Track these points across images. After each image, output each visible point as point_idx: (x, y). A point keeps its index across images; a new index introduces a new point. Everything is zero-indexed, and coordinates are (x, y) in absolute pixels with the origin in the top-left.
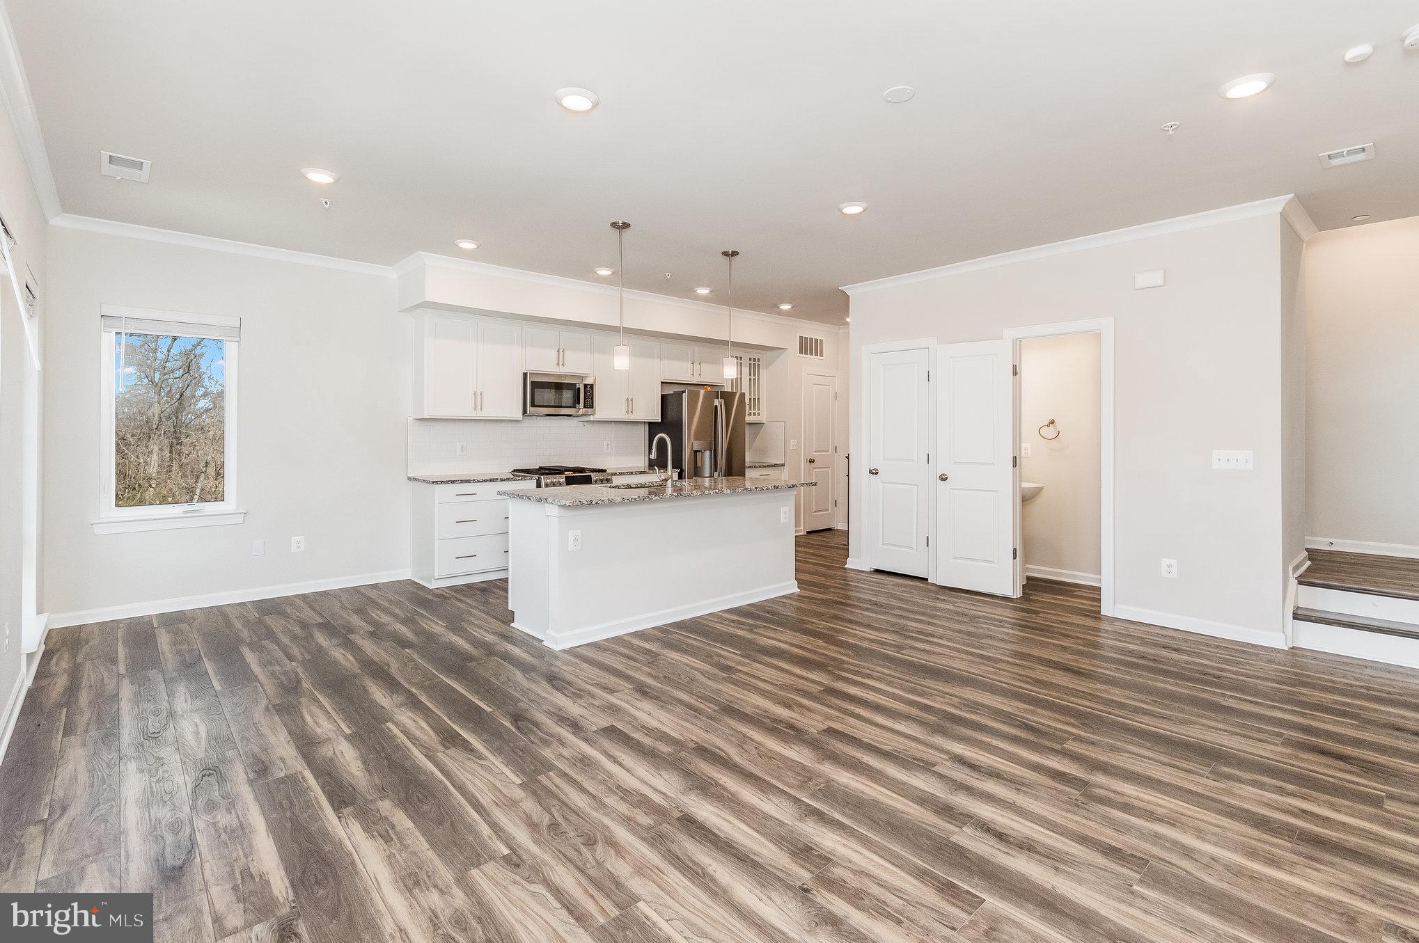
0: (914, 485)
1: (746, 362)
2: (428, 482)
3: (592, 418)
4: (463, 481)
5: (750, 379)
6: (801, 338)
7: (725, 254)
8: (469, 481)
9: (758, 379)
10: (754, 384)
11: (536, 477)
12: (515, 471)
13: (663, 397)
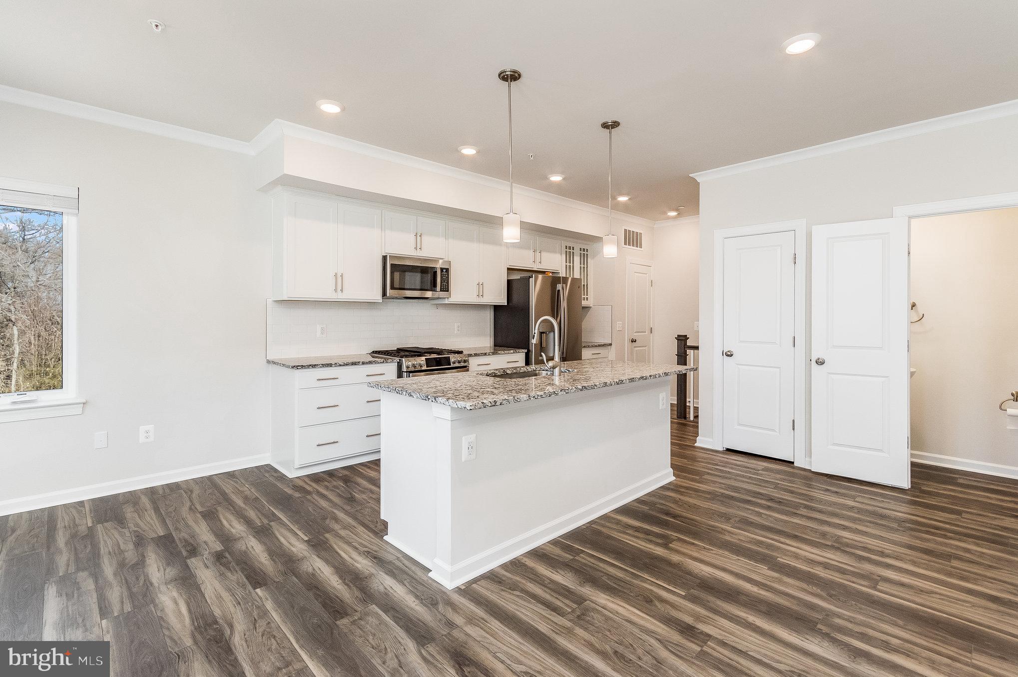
0: (775, 367)
1: (577, 251)
2: (288, 367)
3: (446, 301)
4: (324, 365)
5: (581, 267)
6: (625, 230)
7: (605, 126)
8: (330, 365)
9: (587, 267)
10: (584, 271)
11: (397, 359)
12: (373, 352)
13: (509, 283)
